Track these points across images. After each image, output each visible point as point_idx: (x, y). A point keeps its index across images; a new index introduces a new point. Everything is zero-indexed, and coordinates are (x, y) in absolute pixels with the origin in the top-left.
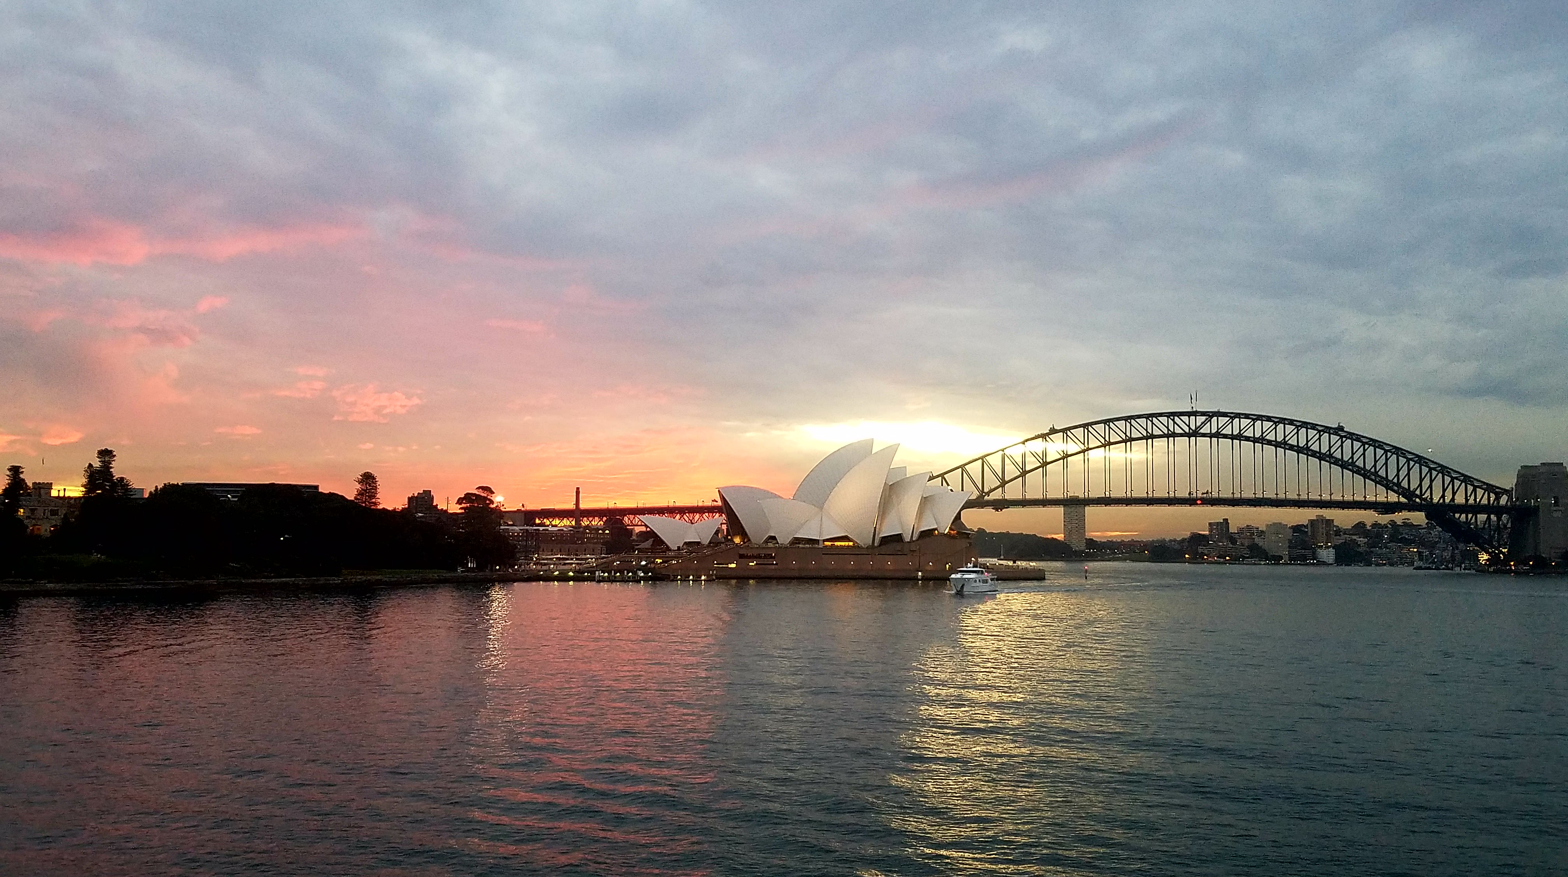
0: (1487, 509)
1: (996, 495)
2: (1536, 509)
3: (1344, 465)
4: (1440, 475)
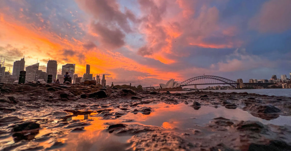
0: (234, 84)
1: (187, 84)
2: (239, 83)
3: (220, 80)
4: (229, 81)
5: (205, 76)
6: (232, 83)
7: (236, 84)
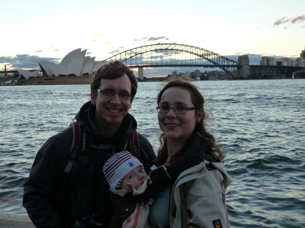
0: (232, 66)
6: (227, 64)
7: (235, 68)
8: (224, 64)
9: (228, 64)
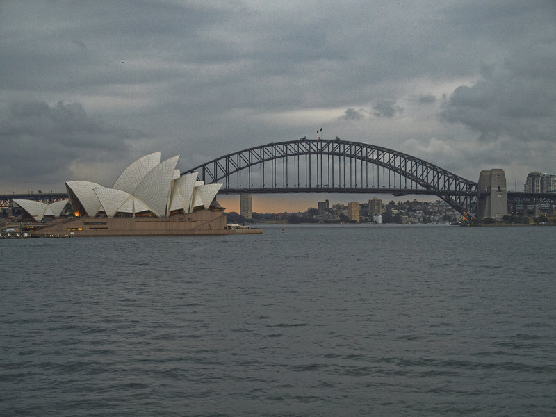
0: (465, 194)
2: (489, 194)
3: (396, 170)
4: (443, 176)
5: (320, 141)
6: (456, 188)
7: (474, 198)
8: (449, 188)
9: (458, 189)
